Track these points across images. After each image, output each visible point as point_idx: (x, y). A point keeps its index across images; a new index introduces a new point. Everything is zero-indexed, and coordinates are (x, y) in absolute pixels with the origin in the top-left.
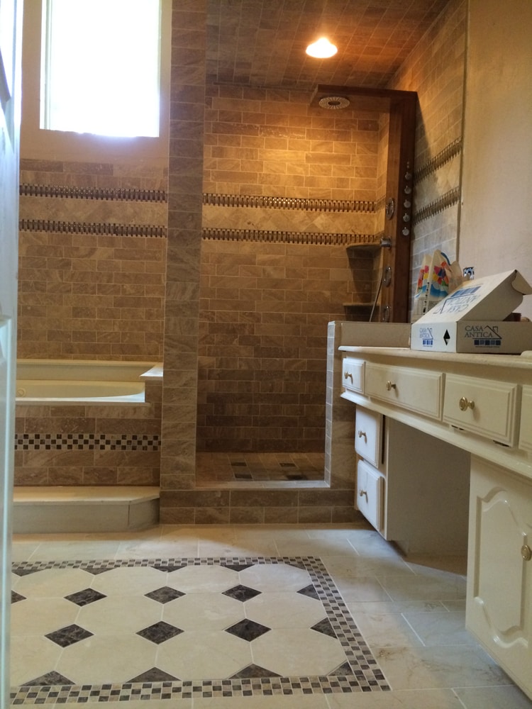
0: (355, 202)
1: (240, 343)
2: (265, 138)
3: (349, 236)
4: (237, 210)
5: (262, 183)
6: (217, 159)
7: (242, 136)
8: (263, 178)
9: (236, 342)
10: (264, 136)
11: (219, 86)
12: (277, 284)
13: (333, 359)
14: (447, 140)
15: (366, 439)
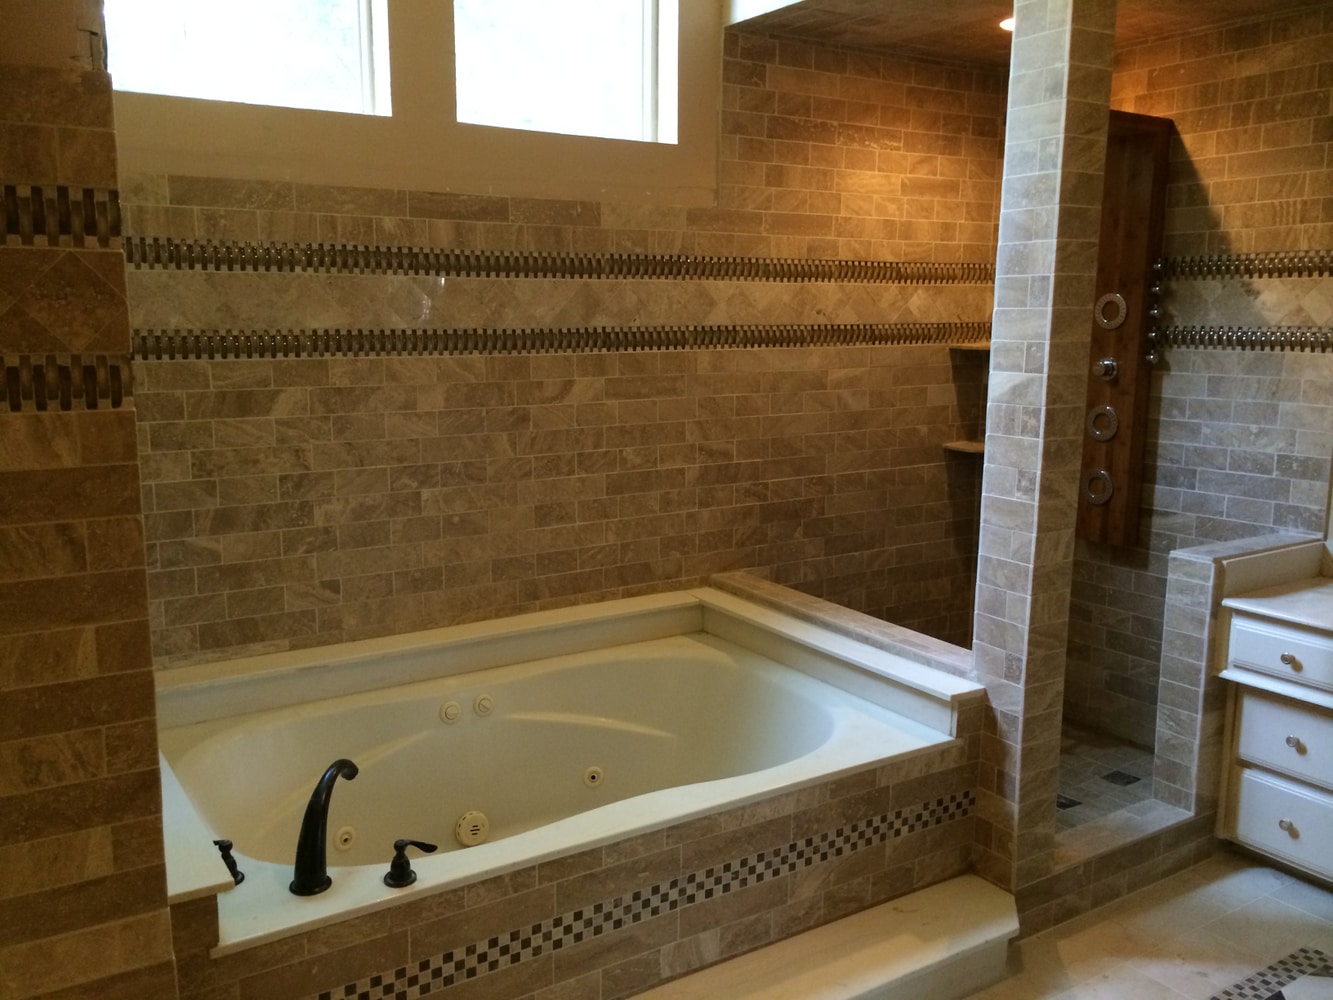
0: (963, 265)
1: (806, 535)
2: (845, 147)
3: (953, 325)
4: (802, 288)
5: (838, 236)
6: (773, 190)
7: (811, 143)
8: (840, 225)
9: (798, 534)
10: (845, 144)
11: (777, 41)
12: (856, 420)
13: (1208, 619)
14: (1296, 240)
15: (1301, 749)
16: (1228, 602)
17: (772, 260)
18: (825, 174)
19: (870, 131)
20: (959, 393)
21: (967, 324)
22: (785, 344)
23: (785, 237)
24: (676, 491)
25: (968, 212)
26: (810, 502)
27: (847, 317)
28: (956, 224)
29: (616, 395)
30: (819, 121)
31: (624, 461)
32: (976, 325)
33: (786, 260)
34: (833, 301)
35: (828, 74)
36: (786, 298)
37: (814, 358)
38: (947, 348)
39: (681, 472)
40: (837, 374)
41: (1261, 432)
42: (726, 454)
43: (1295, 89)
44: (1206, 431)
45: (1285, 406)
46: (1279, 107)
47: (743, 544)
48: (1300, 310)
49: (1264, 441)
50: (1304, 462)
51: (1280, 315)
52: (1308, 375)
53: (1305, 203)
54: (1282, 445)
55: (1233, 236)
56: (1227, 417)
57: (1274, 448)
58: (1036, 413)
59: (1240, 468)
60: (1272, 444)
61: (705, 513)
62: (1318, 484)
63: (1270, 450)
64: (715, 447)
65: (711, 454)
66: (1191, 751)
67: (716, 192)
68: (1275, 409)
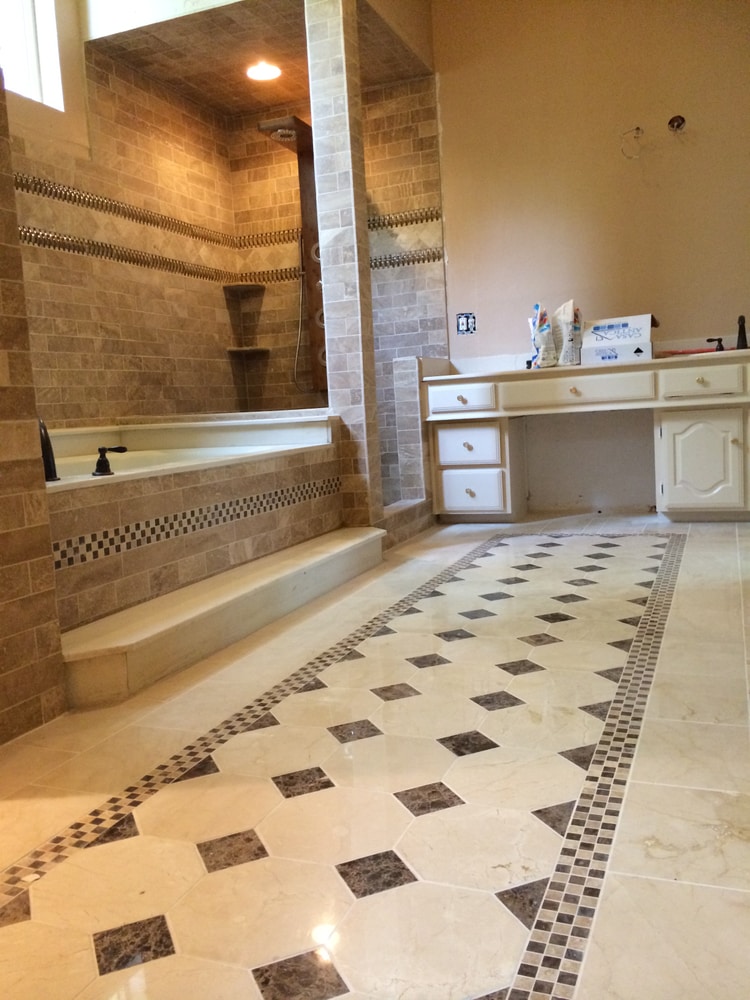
0: (222, 235)
2: (156, 141)
4: (144, 228)
5: (159, 199)
6: (121, 158)
7: (138, 133)
8: (159, 191)
10: (155, 139)
12: (182, 323)
13: (418, 390)
14: (412, 204)
15: (470, 448)
16: (425, 379)
17: (126, 205)
18: (147, 155)
19: (167, 135)
20: (231, 316)
21: (229, 273)
22: (139, 264)
23: (131, 191)
24: (90, 354)
25: (221, 202)
26: (164, 374)
27: (169, 254)
29: (47, 279)
30: (141, 120)
31: (57, 328)
32: (233, 275)
33: (133, 207)
34: (160, 242)
35: (142, 91)
36: (137, 233)
37: (157, 277)
38: (221, 286)
39: (92, 341)
40: (169, 291)
41: (409, 310)
42: (115, 333)
43: (401, 124)
44: (380, 315)
45: (419, 293)
46: (393, 134)
47: (131, 399)
48: (419, 241)
49: (411, 314)
50: (433, 321)
51: (410, 245)
52: (429, 274)
53: (413, 184)
54: (421, 314)
55: (379, 206)
56: (390, 305)
57: (416, 317)
58: (351, 248)
59: (401, 332)
60: (415, 315)
61: (109, 373)
62: (441, 331)
63: (415, 318)
64: (109, 327)
65: (107, 331)
66: (419, 465)
67: (90, 150)
68: (414, 296)
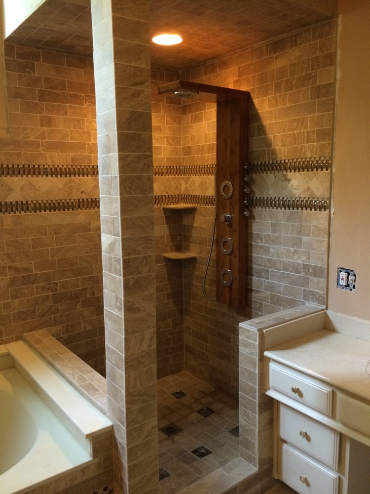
0: (167, 167)
1: (83, 306)
2: (90, 107)
3: (164, 197)
4: (70, 180)
5: (90, 153)
6: (46, 129)
7: (68, 105)
8: (91, 147)
9: (79, 306)
10: (90, 105)
11: (41, 50)
13: (257, 363)
14: (305, 153)
15: (308, 439)
16: (267, 354)
17: (49, 166)
18: (79, 121)
20: (170, 229)
21: (172, 196)
22: (61, 210)
23: (56, 154)
25: (167, 141)
26: (85, 289)
28: (161, 147)
30: (72, 93)
32: (177, 196)
33: (58, 166)
34: (91, 186)
35: (76, 69)
36: (60, 186)
38: (161, 209)
41: (295, 252)
42: (26, 269)
43: (301, 73)
44: (271, 250)
45: (305, 239)
46: (294, 82)
47: (43, 316)
48: (309, 189)
49: (296, 256)
50: (315, 268)
51: (299, 192)
52: (314, 223)
53: (308, 132)
54: (305, 259)
55: (278, 151)
56: (280, 244)
57: (300, 260)
59: (286, 270)
60: (300, 258)
61: (16, 302)
62: (322, 280)
64: (19, 267)
65: (17, 270)
67: (8, 129)
68: (300, 240)
